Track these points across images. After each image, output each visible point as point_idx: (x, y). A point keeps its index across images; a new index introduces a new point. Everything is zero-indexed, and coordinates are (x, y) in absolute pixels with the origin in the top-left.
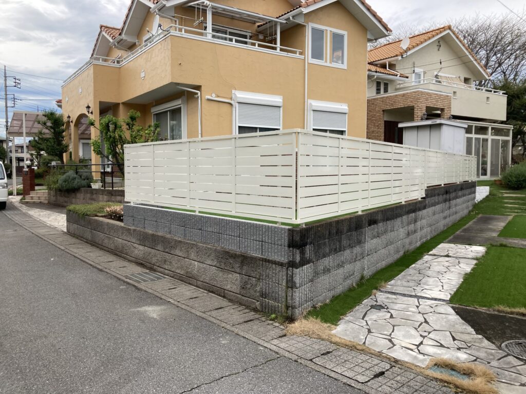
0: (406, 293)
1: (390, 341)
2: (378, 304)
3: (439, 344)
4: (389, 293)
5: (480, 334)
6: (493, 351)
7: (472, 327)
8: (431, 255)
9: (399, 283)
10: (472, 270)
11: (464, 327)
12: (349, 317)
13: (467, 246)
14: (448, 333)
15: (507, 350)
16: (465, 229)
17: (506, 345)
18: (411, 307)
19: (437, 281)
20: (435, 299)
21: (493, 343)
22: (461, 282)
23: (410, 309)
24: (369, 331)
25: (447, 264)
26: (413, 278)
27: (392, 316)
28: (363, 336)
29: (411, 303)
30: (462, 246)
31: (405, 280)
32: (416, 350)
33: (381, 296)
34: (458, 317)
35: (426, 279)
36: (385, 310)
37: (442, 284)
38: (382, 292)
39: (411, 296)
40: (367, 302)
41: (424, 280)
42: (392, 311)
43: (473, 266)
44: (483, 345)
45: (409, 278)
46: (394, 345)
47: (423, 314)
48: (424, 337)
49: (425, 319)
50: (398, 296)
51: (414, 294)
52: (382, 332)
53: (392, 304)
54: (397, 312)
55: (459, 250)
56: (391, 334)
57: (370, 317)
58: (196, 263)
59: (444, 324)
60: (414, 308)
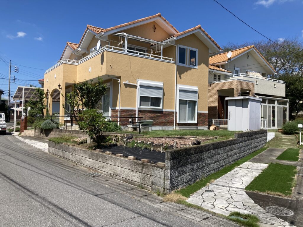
0: (224, 185)
1: (213, 205)
2: (209, 190)
3: (236, 207)
4: (215, 185)
5: (256, 203)
6: (261, 211)
7: (253, 200)
8: (239, 167)
9: (221, 180)
10: (259, 175)
11: (250, 200)
12: (195, 195)
13: (259, 164)
14: (241, 203)
15: (268, 211)
16: (259, 155)
17: (268, 208)
18: (225, 191)
19: (240, 180)
20: (238, 188)
21: (262, 207)
22: (252, 181)
23: (225, 192)
24: (204, 201)
25: (246, 172)
26: (228, 178)
27: (215, 195)
28: (201, 203)
29: (225, 189)
30: (256, 164)
31: (224, 179)
32: (225, 209)
33: (211, 186)
34: (248, 196)
35: (235, 179)
36: (213, 192)
37: (242, 181)
38: (212, 184)
39: (226, 186)
40: (204, 189)
41: (233, 179)
42: (216, 193)
43: (260, 173)
44: (257, 208)
45: (226, 178)
46: (215, 207)
47: (230, 194)
48: (229, 204)
49: (231, 196)
50: (220, 186)
51: (228, 185)
52: (210, 202)
53: (216, 190)
54: (218, 193)
55: (254, 165)
56: (214, 203)
57: (205, 195)
58: (119, 168)
59: (240, 199)
60: (226, 191)
